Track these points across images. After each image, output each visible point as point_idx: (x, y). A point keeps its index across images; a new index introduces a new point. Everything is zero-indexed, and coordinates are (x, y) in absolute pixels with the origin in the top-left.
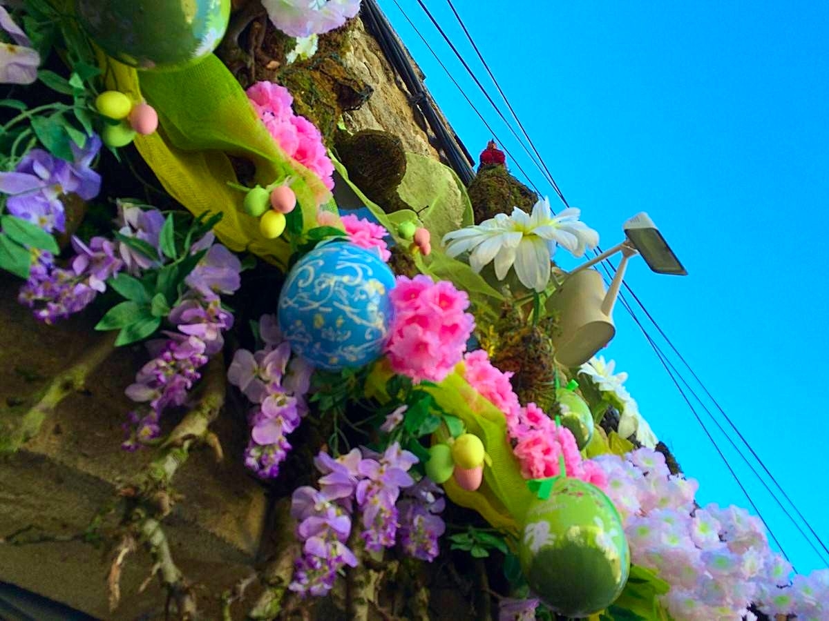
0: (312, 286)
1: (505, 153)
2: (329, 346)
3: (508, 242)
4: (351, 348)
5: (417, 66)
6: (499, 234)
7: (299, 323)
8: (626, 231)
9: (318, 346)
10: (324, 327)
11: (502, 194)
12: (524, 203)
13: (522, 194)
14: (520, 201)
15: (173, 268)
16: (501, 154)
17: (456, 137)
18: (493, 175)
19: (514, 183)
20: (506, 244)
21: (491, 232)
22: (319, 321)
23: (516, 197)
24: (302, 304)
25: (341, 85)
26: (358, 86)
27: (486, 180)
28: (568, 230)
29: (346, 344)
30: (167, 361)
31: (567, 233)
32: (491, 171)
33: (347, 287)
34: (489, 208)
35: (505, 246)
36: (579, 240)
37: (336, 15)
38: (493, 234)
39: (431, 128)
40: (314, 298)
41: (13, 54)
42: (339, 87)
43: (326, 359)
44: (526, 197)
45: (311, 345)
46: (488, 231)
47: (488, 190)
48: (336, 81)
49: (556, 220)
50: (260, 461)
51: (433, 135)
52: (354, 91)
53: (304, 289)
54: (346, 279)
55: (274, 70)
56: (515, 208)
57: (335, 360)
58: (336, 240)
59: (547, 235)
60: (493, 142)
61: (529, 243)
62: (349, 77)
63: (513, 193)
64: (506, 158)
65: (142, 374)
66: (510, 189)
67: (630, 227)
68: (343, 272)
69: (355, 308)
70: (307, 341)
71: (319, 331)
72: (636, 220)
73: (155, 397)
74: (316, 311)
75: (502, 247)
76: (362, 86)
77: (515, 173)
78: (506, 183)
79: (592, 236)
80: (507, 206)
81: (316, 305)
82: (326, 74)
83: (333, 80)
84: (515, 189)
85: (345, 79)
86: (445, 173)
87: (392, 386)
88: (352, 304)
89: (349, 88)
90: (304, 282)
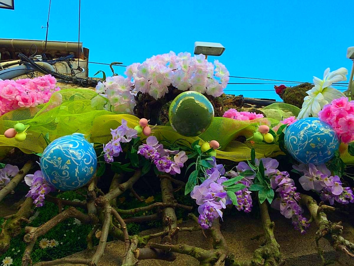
0: (299, 139)
1: (283, 84)
2: (324, 149)
3: (320, 99)
4: (330, 144)
5: (230, 95)
6: (313, 101)
7: (308, 152)
8: (350, 58)
9: (320, 153)
10: (316, 145)
11: (297, 94)
12: (307, 89)
13: (303, 87)
14: (305, 89)
15: (259, 173)
16: (282, 86)
17: (261, 99)
18: (288, 92)
19: (296, 88)
20: (320, 100)
21: (310, 104)
22: (313, 145)
23: (302, 90)
24: (302, 147)
25: (234, 102)
26: (238, 98)
27: (287, 96)
28: (332, 76)
29: (328, 144)
30: (286, 197)
31: (333, 77)
32: (286, 92)
33: (308, 130)
34: (298, 101)
35: (319, 101)
36: (340, 74)
37: (226, 78)
38: (311, 104)
39: (252, 104)
40: (303, 141)
41: (178, 156)
42: (234, 103)
43: (327, 155)
44: (305, 87)
45: (318, 154)
46: (308, 105)
47: (292, 97)
48: (232, 103)
49: (325, 79)
50: (346, 199)
51: (254, 105)
52: (239, 100)
53: (298, 143)
54: (305, 128)
55: (222, 109)
56: (306, 92)
57: (330, 153)
58: (287, 127)
59: (329, 84)
60: (275, 86)
61: (326, 93)
62: (234, 98)
63: (300, 90)
64: (285, 85)
65: (282, 211)
66: (297, 90)
67: (350, 55)
68: (302, 128)
69: (319, 132)
70: (316, 155)
71: (316, 148)
72: (349, 52)
73: (293, 212)
74: (309, 143)
75: (319, 103)
76: (239, 97)
77: (293, 85)
78: (294, 90)
79: (342, 70)
80: (303, 95)
81: (307, 142)
82: (228, 104)
83: (231, 103)
84: (299, 88)
85: (233, 100)
86: (271, 110)
87: (351, 152)
88: (316, 132)
89: (237, 100)
90: (295, 142)
